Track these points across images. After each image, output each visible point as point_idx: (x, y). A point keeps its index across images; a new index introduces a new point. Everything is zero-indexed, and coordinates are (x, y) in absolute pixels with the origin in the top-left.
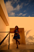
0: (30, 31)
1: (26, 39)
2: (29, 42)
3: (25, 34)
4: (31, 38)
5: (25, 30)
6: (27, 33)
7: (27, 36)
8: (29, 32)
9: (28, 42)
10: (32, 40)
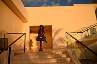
0: (60, 30)
1: (53, 42)
2: (58, 45)
3: (53, 34)
4: (61, 40)
5: (53, 30)
6: (57, 33)
7: (56, 38)
8: (59, 32)
9: (56, 45)
10: (63, 43)
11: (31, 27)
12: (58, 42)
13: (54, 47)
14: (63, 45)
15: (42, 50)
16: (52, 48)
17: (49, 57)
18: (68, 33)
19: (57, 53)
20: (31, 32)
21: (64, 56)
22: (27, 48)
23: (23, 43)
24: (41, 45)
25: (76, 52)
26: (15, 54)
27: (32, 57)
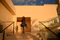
1: (31, 28)
2: (35, 30)
3: (31, 23)
4: (36, 26)
5: (31, 20)
6: (33, 22)
7: (33, 25)
8: (35, 21)
9: (33, 29)
10: (37, 28)
11: (18, 18)
12: (34, 28)
13: (32, 31)
14: (37, 29)
15: (24, 33)
16: (30, 31)
17: (29, 37)
18: (40, 22)
19: (33, 35)
20: (18, 21)
21: (38, 36)
22: (15, 31)
23: (13, 28)
24: (24, 30)
25: (45, 34)
26: (7, 35)
27: (18, 37)
